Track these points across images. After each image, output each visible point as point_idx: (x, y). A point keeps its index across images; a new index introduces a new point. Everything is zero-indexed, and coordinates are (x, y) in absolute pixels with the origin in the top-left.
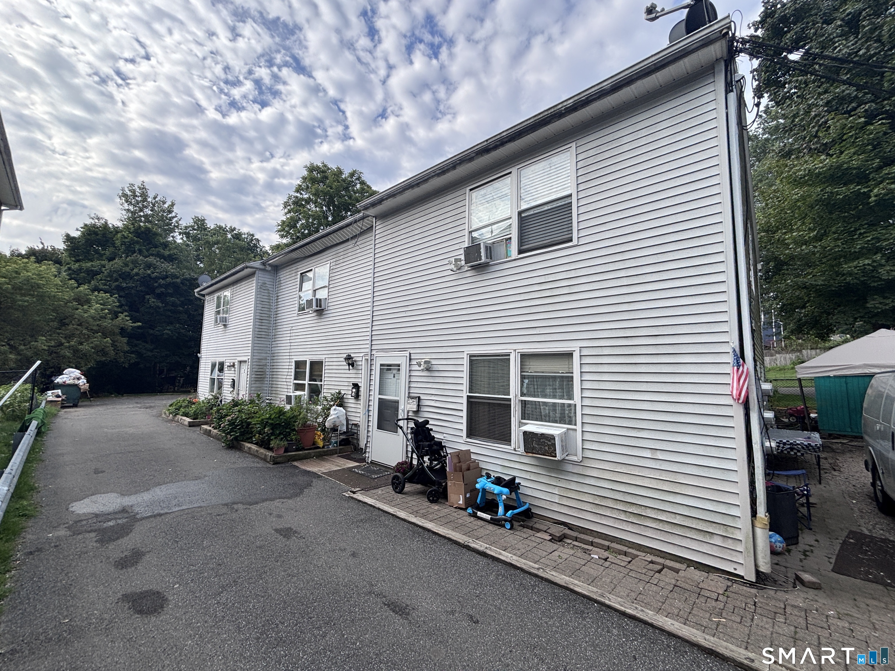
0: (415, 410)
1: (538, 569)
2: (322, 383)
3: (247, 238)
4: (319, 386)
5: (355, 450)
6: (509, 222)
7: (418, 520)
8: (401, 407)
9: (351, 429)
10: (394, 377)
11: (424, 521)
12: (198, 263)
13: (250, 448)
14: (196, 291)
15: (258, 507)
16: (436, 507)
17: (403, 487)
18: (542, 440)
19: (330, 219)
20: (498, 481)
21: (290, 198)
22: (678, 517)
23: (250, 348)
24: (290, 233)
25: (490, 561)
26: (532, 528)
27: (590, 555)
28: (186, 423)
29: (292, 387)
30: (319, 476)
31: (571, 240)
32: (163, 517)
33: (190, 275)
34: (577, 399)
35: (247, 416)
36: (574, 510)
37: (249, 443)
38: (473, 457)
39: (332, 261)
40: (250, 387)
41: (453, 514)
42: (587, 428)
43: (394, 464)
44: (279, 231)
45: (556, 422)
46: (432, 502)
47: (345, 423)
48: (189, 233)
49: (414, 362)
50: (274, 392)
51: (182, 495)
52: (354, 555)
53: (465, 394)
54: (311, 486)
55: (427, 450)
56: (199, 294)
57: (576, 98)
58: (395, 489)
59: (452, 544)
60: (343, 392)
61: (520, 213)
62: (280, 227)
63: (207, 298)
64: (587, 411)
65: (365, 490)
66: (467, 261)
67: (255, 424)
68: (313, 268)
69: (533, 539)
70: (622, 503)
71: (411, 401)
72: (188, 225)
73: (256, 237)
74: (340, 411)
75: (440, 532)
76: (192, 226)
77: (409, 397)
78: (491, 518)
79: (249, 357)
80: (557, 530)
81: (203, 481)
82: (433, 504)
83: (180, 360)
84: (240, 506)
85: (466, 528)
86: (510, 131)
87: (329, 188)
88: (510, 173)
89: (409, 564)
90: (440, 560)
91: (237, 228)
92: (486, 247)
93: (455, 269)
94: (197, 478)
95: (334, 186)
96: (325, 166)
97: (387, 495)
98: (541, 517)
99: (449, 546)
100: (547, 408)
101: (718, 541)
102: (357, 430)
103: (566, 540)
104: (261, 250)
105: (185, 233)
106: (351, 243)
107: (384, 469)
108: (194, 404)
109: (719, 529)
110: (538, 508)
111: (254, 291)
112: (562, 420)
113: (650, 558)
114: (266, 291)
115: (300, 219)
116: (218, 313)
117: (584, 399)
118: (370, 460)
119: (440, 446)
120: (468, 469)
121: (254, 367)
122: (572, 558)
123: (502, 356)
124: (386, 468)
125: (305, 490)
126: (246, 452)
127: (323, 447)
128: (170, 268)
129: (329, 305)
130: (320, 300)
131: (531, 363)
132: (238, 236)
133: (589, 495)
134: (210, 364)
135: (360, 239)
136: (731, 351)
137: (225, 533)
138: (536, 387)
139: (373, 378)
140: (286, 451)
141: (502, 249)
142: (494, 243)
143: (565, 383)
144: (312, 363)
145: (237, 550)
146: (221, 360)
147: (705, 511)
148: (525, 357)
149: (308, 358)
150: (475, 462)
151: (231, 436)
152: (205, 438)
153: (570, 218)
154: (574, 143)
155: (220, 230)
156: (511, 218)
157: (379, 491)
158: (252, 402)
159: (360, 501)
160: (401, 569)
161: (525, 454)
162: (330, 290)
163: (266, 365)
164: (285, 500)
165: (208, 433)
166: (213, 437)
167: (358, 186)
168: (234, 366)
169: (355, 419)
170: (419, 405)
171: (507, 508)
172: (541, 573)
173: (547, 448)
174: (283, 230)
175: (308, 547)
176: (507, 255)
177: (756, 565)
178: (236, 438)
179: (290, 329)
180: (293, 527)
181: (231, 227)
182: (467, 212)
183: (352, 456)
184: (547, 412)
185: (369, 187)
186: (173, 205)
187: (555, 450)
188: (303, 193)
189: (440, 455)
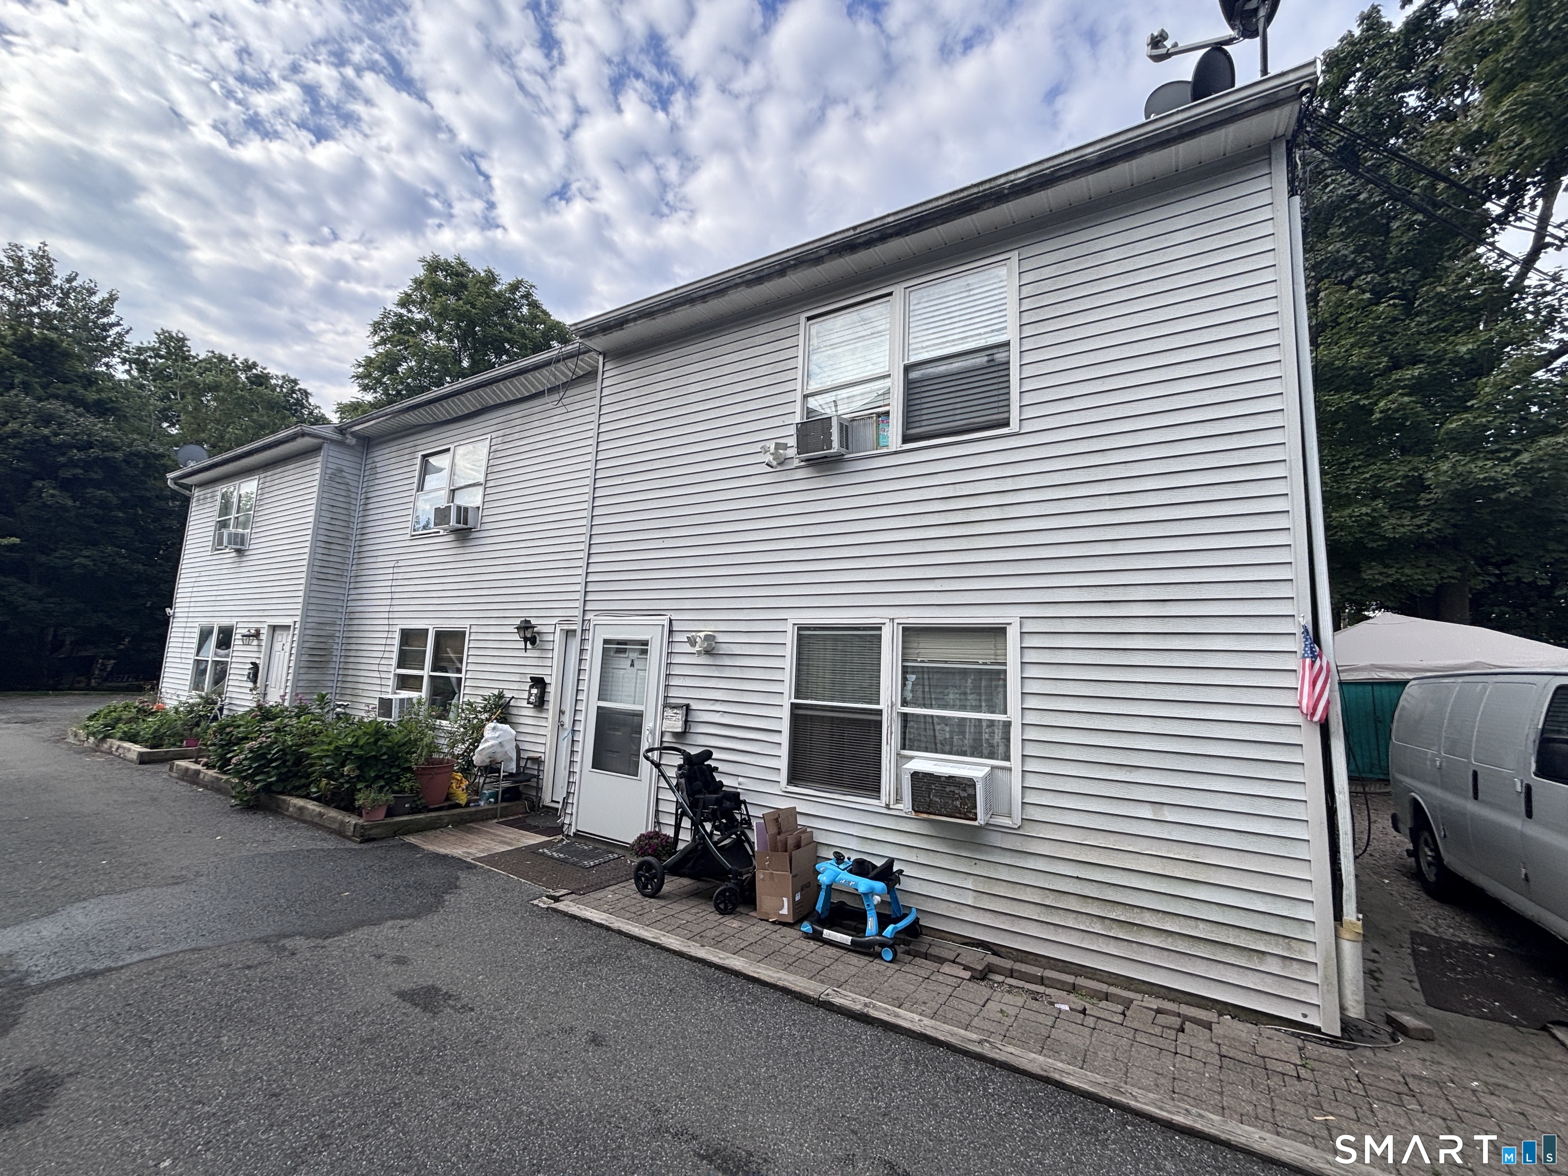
0: (679, 730)
1: (980, 1042)
2: (462, 675)
3: (282, 387)
4: (454, 682)
5: (532, 808)
6: (887, 383)
7: (708, 952)
8: (648, 724)
9: (525, 767)
10: (632, 665)
11: (722, 954)
12: (165, 425)
13: (301, 809)
14: (170, 476)
15: (345, 940)
16: (733, 923)
17: (662, 884)
18: (948, 789)
19: (465, 364)
20: (861, 868)
21: (386, 315)
22: (1201, 925)
23: (300, 600)
24: (382, 384)
25: (879, 1032)
26: (926, 956)
27: (1052, 1004)
28: (133, 756)
29: (391, 682)
30: (470, 867)
31: (1007, 424)
32: (100, 980)
33: (146, 445)
34: (1013, 713)
35: (297, 741)
36: (1004, 918)
37: (299, 796)
38: (801, 821)
39: (494, 435)
40: (296, 680)
41: (774, 936)
42: (1032, 766)
43: (631, 839)
44: (358, 377)
45: (964, 754)
46: (723, 912)
47: (514, 756)
48: (145, 362)
49: (677, 637)
50: (349, 691)
51: (143, 922)
52: (596, 1040)
53: (788, 699)
54: (457, 887)
55: (714, 810)
56: (176, 484)
57: (1033, 170)
58: (642, 889)
59: (791, 1000)
60: (508, 694)
61: (908, 369)
62: (361, 370)
63: (197, 493)
64: (1031, 734)
65: (579, 891)
66: (801, 449)
67: (320, 758)
68: (452, 446)
69: (941, 978)
70: (1096, 903)
71: (669, 712)
72: (146, 344)
73: (302, 385)
74: (505, 731)
75: (762, 977)
76: (153, 349)
77: (666, 706)
78: (852, 941)
79: (298, 619)
80: (977, 958)
81: (194, 888)
82: (727, 918)
83: (109, 622)
84: (299, 942)
85: (809, 965)
86: (901, 216)
87: (468, 307)
88: (890, 294)
89: (723, 1053)
90: (781, 1037)
91: (261, 363)
92: (841, 425)
93: (774, 463)
94: (177, 881)
95: (478, 304)
96: (463, 264)
97: (627, 901)
98: (939, 934)
99: (789, 1005)
100: (947, 729)
101: (1274, 967)
102: (539, 770)
103: (992, 976)
104: (311, 413)
105: (137, 361)
106: (549, 401)
107: (604, 847)
108: (152, 714)
109: (1277, 945)
110: (933, 917)
111: (316, 483)
112: (976, 750)
113: (1155, 1003)
114: (342, 487)
115: (405, 359)
116: (223, 525)
117: (1027, 712)
118: (573, 830)
119: (735, 799)
120: (798, 846)
121: (307, 638)
122: (1024, 1014)
123: (865, 629)
124: (610, 845)
125: (447, 897)
126: (291, 817)
127: (467, 805)
128: (100, 428)
129: (485, 520)
130: (466, 509)
131: (921, 645)
132: (262, 380)
133: (1033, 890)
134: (197, 630)
135: (569, 393)
136: (1298, 631)
137: (273, 1012)
138: (927, 689)
139: (586, 666)
140: (390, 813)
141: (870, 431)
142: (853, 420)
143: (984, 683)
144: (439, 635)
145: (313, 1052)
146: (226, 622)
147: (1251, 913)
148: (910, 632)
149: (431, 625)
150: (805, 832)
151: (256, 782)
152: (183, 788)
153: (1005, 385)
154: (1016, 252)
155: (219, 363)
156: (889, 376)
157: (609, 894)
158: (302, 711)
159: (574, 917)
160: (707, 1066)
161: (913, 815)
162: (488, 491)
163: (332, 636)
164: (406, 922)
165: (192, 778)
166: (205, 787)
167: (525, 310)
168: (257, 635)
169: (534, 749)
170: (686, 722)
171: (883, 922)
172: (986, 1050)
173: (958, 803)
174: (368, 375)
175: (487, 1030)
176: (878, 443)
177: (1342, 1009)
178: (268, 788)
179: (392, 564)
180: (438, 984)
181: (246, 361)
182: (800, 359)
183: (528, 821)
184: (948, 736)
185: (545, 313)
186: (112, 299)
187: (975, 807)
188: (413, 309)
189: (732, 819)
